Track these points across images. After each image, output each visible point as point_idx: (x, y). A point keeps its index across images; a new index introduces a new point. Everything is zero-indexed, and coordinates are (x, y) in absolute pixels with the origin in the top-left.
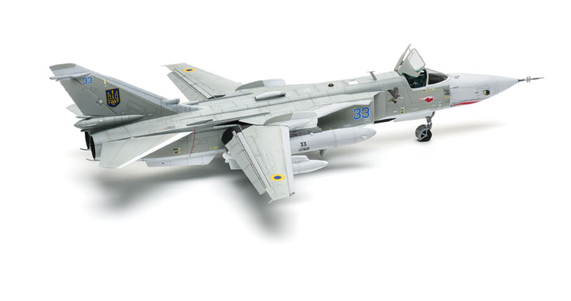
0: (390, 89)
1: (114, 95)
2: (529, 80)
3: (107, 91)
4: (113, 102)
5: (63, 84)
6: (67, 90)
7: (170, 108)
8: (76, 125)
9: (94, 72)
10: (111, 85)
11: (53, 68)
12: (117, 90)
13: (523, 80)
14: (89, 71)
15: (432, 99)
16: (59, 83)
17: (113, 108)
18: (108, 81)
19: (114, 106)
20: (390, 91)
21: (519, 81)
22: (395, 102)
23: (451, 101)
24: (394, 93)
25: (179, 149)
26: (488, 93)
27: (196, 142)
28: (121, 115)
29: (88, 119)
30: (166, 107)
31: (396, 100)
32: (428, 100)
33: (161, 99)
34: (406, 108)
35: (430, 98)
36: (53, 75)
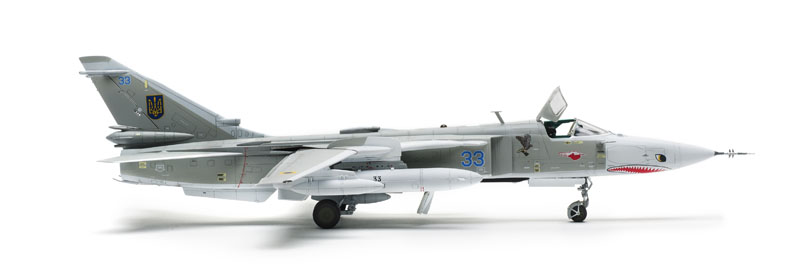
0: (520, 135)
1: (156, 105)
2: (731, 154)
3: (148, 98)
4: (156, 113)
5: (94, 81)
6: (99, 90)
7: (228, 130)
8: (110, 138)
9: (132, 71)
10: (153, 90)
11: (84, 60)
12: (160, 97)
13: (722, 153)
14: (126, 69)
15: (578, 157)
16: (90, 80)
17: (154, 121)
18: (151, 85)
19: (157, 118)
20: (519, 138)
21: (716, 153)
22: (526, 154)
23: (608, 163)
24: (525, 141)
25: (225, 175)
26: (663, 158)
27: (247, 169)
28: (165, 131)
29: (123, 130)
30: (223, 128)
31: (528, 151)
32: (573, 157)
33: (216, 117)
34: (542, 164)
35: (576, 153)
36: (84, 70)
